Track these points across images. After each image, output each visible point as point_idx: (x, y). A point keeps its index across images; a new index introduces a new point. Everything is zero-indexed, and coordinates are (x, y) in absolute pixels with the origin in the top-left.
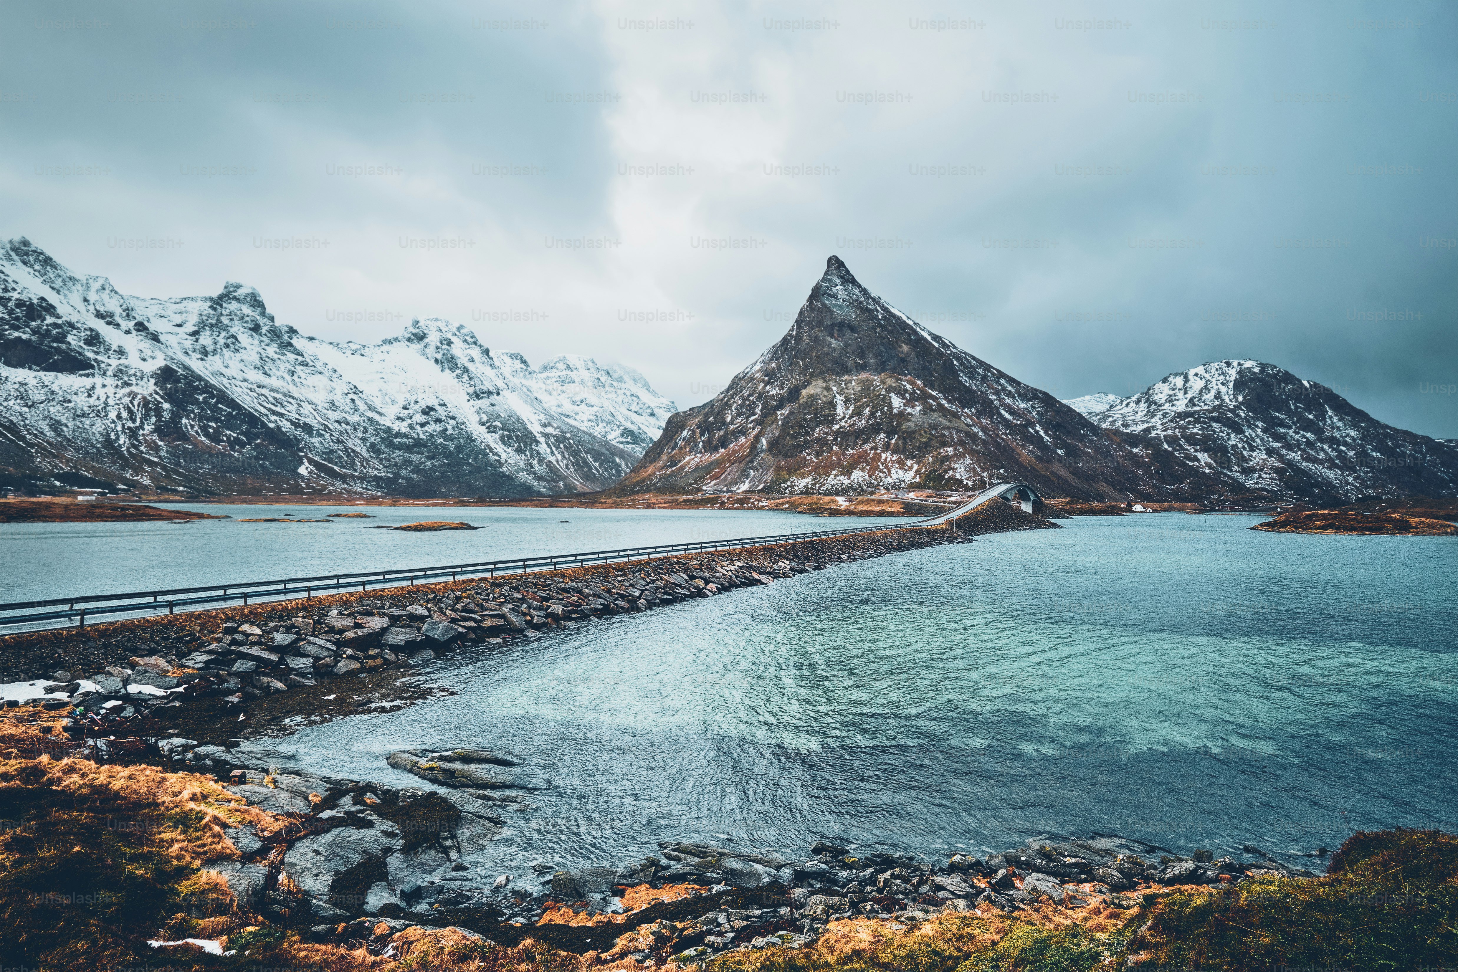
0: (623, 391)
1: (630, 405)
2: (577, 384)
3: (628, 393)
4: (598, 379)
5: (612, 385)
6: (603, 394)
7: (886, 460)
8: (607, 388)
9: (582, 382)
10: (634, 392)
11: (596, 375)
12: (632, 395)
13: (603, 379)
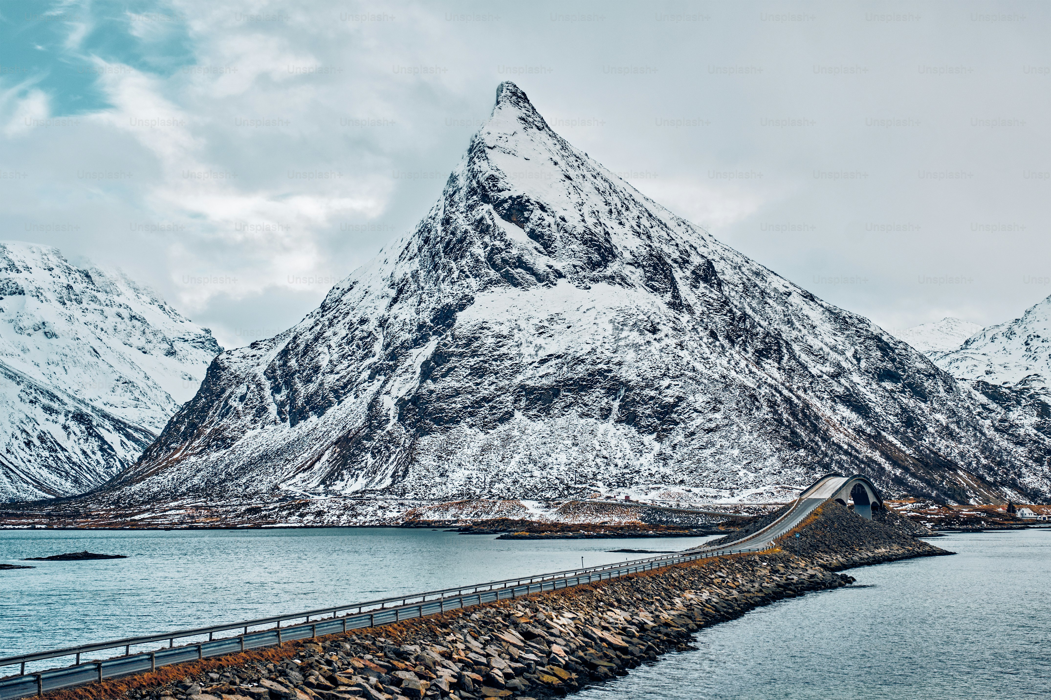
0: (115, 309)
1: (129, 335)
2: (28, 297)
3: (125, 313)
4: (69, 287)
5: (94, 299)
6: (77, 313)
7: (605, 434)
8: (84, 305)
9: (38, 294)
10: (137, 311)
11: (64, 281)
12: (132, 317)
13: (78, 288)
